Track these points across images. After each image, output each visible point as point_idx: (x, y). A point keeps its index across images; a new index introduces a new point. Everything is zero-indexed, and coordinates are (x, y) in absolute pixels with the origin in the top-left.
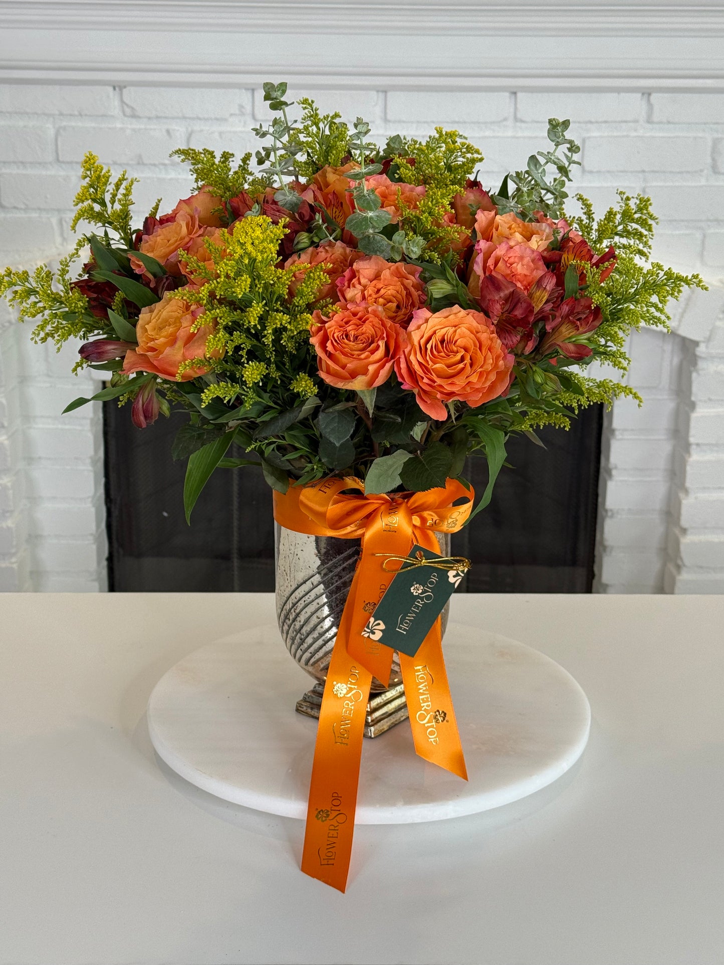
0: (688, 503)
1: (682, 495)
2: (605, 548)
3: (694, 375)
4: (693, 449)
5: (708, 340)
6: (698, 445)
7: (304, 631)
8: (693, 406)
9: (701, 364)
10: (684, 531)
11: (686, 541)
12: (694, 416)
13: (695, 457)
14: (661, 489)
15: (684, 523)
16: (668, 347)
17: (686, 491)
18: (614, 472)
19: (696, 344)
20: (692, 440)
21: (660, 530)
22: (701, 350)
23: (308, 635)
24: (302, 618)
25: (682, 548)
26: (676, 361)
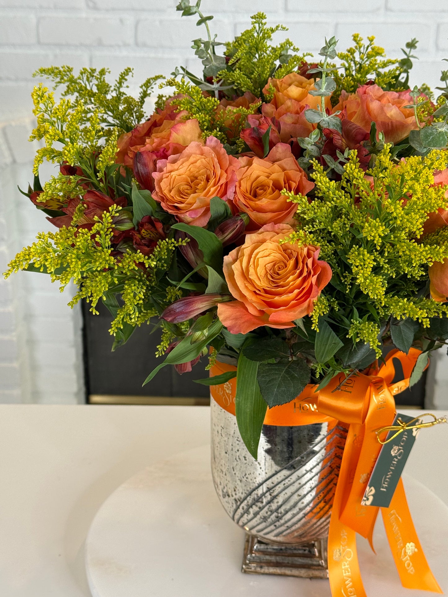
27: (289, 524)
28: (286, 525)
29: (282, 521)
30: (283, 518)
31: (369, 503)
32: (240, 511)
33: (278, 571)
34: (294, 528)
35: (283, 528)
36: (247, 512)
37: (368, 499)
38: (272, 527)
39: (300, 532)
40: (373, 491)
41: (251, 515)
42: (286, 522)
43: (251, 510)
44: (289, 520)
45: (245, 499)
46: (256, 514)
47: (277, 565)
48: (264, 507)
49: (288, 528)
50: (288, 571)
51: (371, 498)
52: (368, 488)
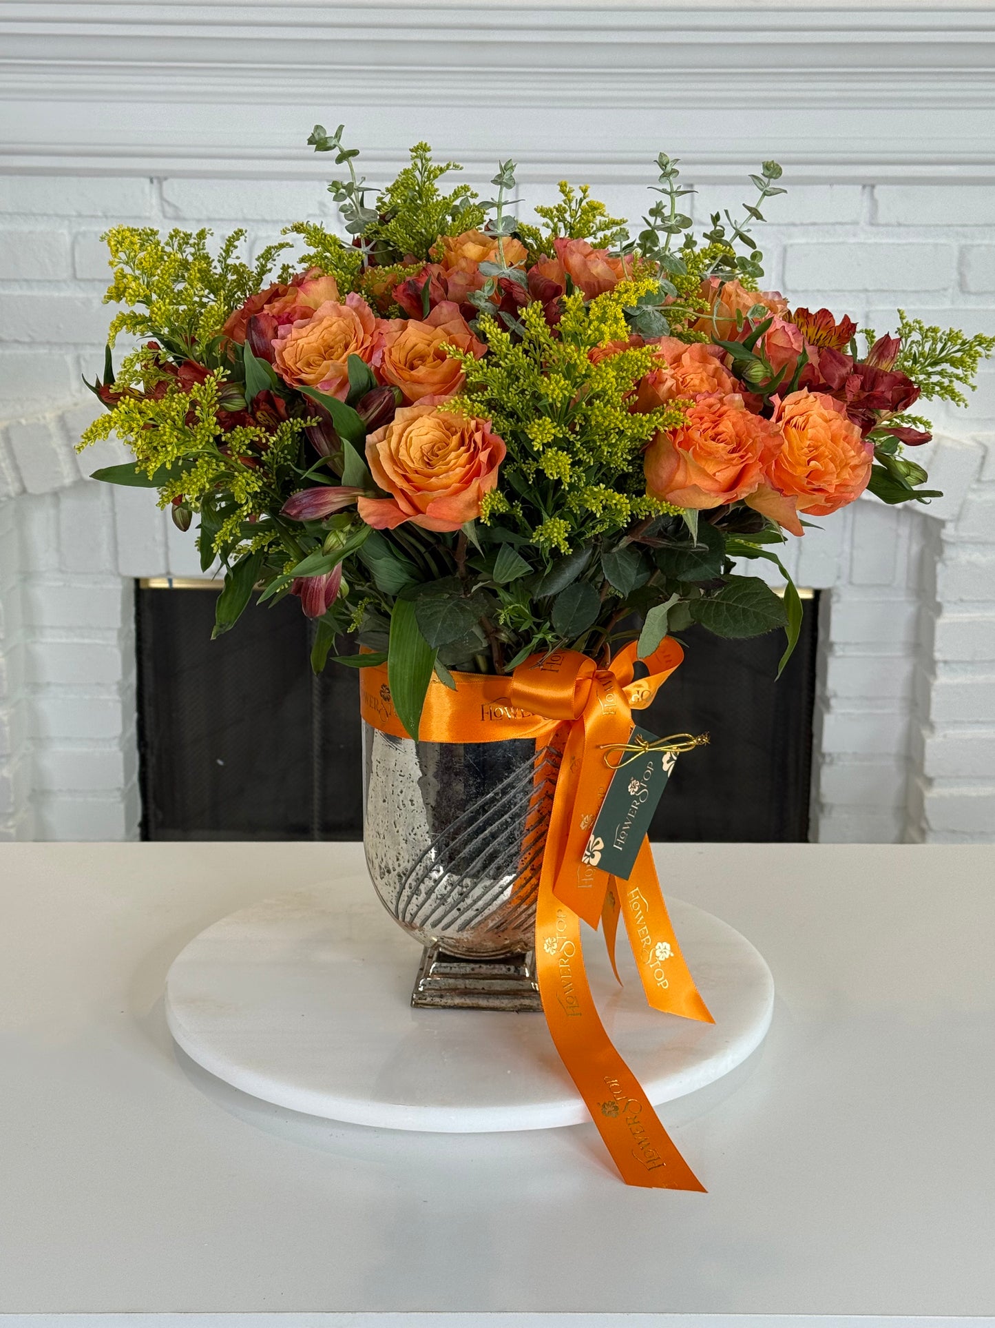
0: (934, 745)
1: (925, 732)
2: (822, 807)
3: (939, 567)
4: (940, 669)
5: (958, 519)
6: (945, 662)
8: (938, 609)
9: (949, 552)
10: (929, 781)
11: (931, 794)
12: (941, 622)
13: (943, 679)
14: (898, 726)
15: (929, 770)
16: (904, 531)
17: (931, 727)
18: (833, 702)
19: (941, 523)
20: (938, 656)
21: (897, 782)
22: (948, 532)
25: (927, 804)
26: (915, 549)
27: (480, 904)
28: (475, 907)
29: (469, 901)
30: (471, 895)
31: (595, 862)
32: (407, 892)
33: (468, 1001)
34: (487, 912)
35: (471, 913)
36: (416, 891)
37: (593, 856)
38: (455, 913)
39: (497, 919)
40: (601, 846)
41: (423, 896)
42: (475, 902)
43: (422, 887)
44: (479, 898)
45: (413, 870)
46: (430, 892)
47: (466, 993)
49: (479, 912)
50: (483, 1002)
51: (598, 856)
52: (592, 837)
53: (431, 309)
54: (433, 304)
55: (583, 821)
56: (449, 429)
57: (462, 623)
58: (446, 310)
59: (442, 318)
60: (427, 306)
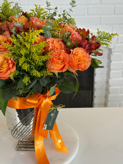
0: (110, 81)
1: (109, 79)
2: (95, 89)
3: (111, 55)
4: (111, 70)
5: (114, 48)
6: (112, 69)
7: (23, 132)
8: (111, 61)
9: (113, 53)
10: (110, 86)
11: (110, 88)
12: (112, 63)
13: (112, 72)
14: (105, 78)
15: (110, 84)
16: (106, 50)
17: (110, 78)
18: (96, 75)
19: (112, 49)
20: (111, 68)
21: (105, 85)
22: (113, 50)
23: (24, 132)
24: (22, 129)
25: (110, 89)
26: (108, 52)
27: (25, 136)
29: (23, 135)
31: (45, 129)
32: (13, 133)
33: (25, 149)
34: (27, 137)
35: (24, 137)
36: (14, 133)
37: (45, 128)
38: (21, 137)
39: (29, 138)
40: (46, 126)
41: (15, 134)
42: (24, 135)
43: (15, 133)
44: (25, 135)
45: (13, 130)
46: (16, 134)
48: (18, 131)
49: (25, 137)
50: (28, 149)
51: (46, 128)
52: (44, 125)
53: (4, 32)
54: (4, 31)
55: (42, 122)
56: (5, 59)
57: (11, 96)
58: (7, 33)
59: (6, 34)
60: (3, 32)
